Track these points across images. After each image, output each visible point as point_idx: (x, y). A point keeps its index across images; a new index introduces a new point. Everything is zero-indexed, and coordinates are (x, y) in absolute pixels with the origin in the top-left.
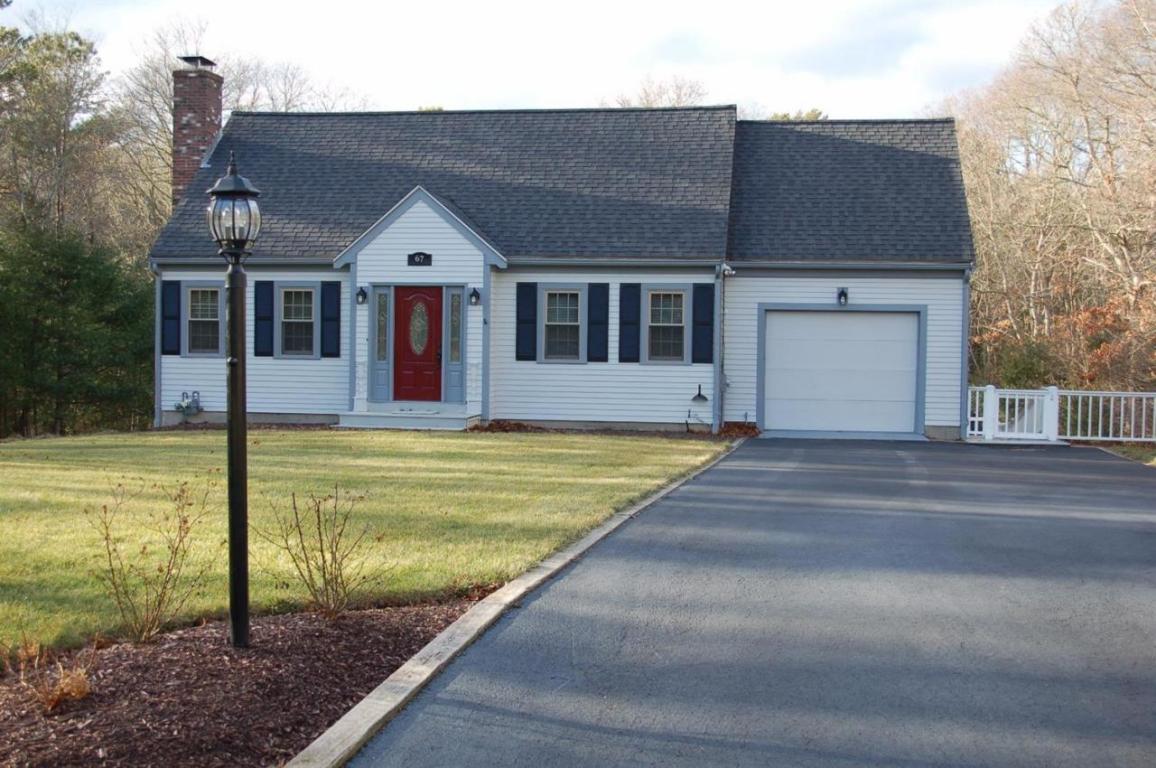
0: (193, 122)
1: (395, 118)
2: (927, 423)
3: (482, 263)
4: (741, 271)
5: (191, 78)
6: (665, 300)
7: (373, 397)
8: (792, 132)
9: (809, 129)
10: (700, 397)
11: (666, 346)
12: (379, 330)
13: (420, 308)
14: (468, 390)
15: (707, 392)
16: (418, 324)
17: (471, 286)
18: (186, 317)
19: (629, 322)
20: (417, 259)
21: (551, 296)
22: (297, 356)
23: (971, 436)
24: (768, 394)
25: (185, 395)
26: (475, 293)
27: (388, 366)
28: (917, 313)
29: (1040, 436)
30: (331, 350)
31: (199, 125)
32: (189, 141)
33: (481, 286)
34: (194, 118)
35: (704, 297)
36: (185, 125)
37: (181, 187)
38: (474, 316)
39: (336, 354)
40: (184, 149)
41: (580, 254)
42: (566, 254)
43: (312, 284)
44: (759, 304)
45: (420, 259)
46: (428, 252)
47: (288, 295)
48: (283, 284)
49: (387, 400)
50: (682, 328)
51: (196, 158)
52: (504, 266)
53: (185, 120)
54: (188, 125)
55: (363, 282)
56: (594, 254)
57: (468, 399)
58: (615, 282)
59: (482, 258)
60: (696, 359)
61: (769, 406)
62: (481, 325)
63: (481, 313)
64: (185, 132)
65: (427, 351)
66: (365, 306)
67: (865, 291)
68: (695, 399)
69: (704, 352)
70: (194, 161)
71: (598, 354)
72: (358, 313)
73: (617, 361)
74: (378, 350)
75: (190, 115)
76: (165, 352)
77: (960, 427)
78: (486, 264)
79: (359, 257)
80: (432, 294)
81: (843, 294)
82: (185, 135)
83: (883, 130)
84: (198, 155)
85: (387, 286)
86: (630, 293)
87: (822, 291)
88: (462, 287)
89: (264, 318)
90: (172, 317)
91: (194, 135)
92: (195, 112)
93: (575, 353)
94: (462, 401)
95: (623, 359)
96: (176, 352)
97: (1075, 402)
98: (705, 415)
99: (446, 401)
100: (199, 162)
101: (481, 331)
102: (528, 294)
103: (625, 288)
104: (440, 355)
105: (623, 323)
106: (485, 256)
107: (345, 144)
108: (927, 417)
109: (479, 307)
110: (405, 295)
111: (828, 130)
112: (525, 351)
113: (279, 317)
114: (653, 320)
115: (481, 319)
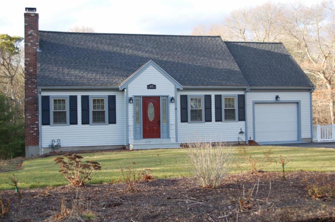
0: (33, 33)
1: (105, 36)
2: (302, 137)
3: (174, 88)
5: (32, 16)
6: (229, 100)
7: (135, 138)
9: (242, 44)
10: (241, 132)
11: (230, 116)
12: (136, 114)
13: (151, 105)
14: (171, 134)
15: (244, 130)
16: (151, 111)
17: (171, 96)
18: (52, 110)
19: (218, 108)
22: (99, 124)
23: (314, 140)
24: (256, 131)
25: (53, 141)
26: (172, 99)
27: (140, 126)
28: (298, 103)
29: (331, 139)
30: (113, 120)
31: (36, 35)
32: (32, 41)
33: (174, 96)
34: (33, 32)
35: (242, 99)
36: (29, 34)
37: (28, 59)
38: (172, 107)
39: (115, 123)
40: (29, 44)
41: (203, 85)
42: (197, 85)
43: (105, 96)
44: (253, 101)
45: (152, 87)
46: (154, 84)
47: (94, 101)
48: (92, 97)
49: (141, 138)
51: (35, 48)
52: (182, 89)
53: (29, 32)
54: (31, 35)
55: (130, 95)
56: (207, 85)
57: (171, 137)
59: (174, 86)
60: (240, 120)
61: (256, 134)
62: (174, 110)
63: (174, 106)
64: (30, 37)
65: (154, 121)
66: (132, 104)
67: (284, 96)
68: (240, 133)
69: (242, 118)
70: (34, 49)
71: (208, 119)
72: (129, 107)
73: (214, 121)
74: (136, 119)
75: (32, 31)
76: (44, 124)
77: (311, 138)
78: (175, 88)
79: (129, 86)
80: (156, 100)
81: (277, 97)
82: (30, 39)
83: (264, 46)
84: (35, 47)
85: (140, 97)
86: (218, 98)
87: (270, 96)
88: (167, 97)
89: (85, 110)
90: (46, 110)
91: (34, 39)
92: (34, 30)
93: (201, 120)
94: (168, 137)
96: (48, 124)
98: (243, 138)
99: (162, 138)
100: (36, 49)
101: (174, 112)
102: (184, 99)
103: (216, 96)
104: (160, 121)
105: (216, 108)
106: (175, 85)
107: (91, 45)
108: (302, 135)
109: (174, 104)
110: (146, 100)
111: (248, 45)
112: (184, 119)
113: (91, 109)
114: (225, 108)
115: (174, 108)
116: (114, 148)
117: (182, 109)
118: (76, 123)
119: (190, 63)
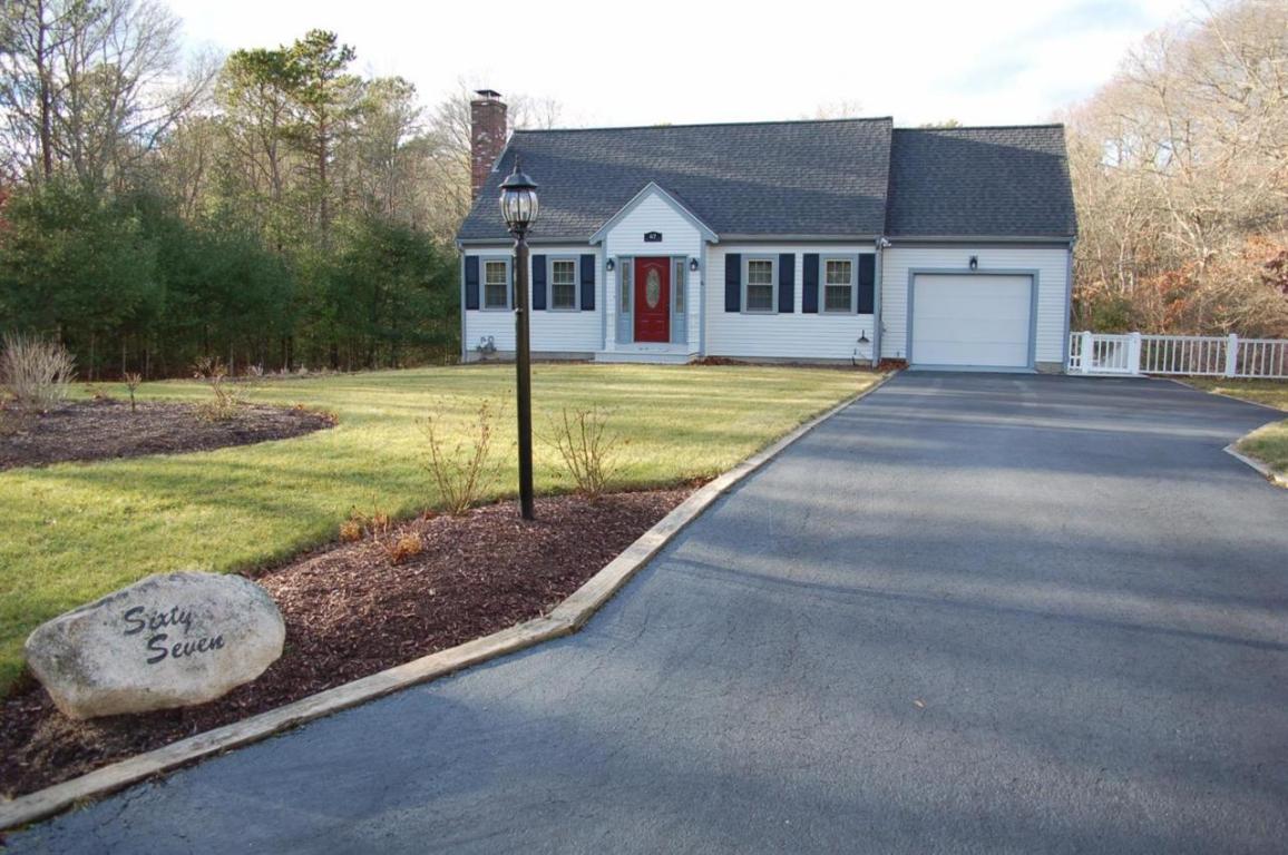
0: (486, 139)
1: (634, 132)
2: (1037, 360)
3: (699, 240)
4: (895, 244)
5: (484, 105)
6: (837, 266)
7: (619, 340)
8: (936, 136)
9: (949, 134)
10: (863, 340)
11: (838, 301)
12: (622, 291)
13: (653, 273)
14: (690, 335)
15: (869, 335)
16: (652, 286)
17: (691, 256)
18: (483, 282)
19: (810, 283)
20: (651, 237)
21: (751, 263)
22: (563, 310)
23: (1071, 370)
24: (915, 338)
25: (483, 339)
26: (695, 262)
27: (629, 319)
28: (1031, 276)
29: (1127, 371)
30: (588, 305)
31: (490, 141)
32: (483, 153)
33: (699, 256)
34: (487, 136)
35: (867, 263)
36: (480, 141)
37: (478, 187)
38: (693, 279)
39: (592, 308)
40: (479, 159)
41: (773, 232)
42: (762, 232)
43: (574, 257)
44: (910, 269)
45: (654, 237)
46: (659, 232)
47: (556, 264)
48: (552, 257)
49: (630, 342)
50: (850, 287)
51: (489, 165)
52: (716, 241)
53: (480, 137)
54: (482, 142)
55: (611, 254)
56: (784, 232)
57: (689, 341)
58: (799, 253)
59: (699, 235)
60: (861, 311)
61: (915, 346)
62: (699, 285)
63: (699, 277)
64: (480, 146)
65: (659, 305)
66: (613, 273)
67: (990, 258)
68: (859, 341)
69: (866, 306)
70: (487, 167)
71: (786, 307)
72: (608, 277)
73: (800, 312)
74: (623, 305)
75: (484, 134)
76: (468, 308)
77: (1062, 363)
78: (702, 237)
79: (609, 236)
80: (663, 262)
81: (974, 261)
82: (480, 149)
83: (1007, 134)
84: (490, 163)
85: (629, 257)
86: (811, 262)
87: (957, 258)
88: (684, 257)
89: (540, 282)
90: (473, 282)
91: (487, 148)
92: (487, 131)
93: (770, 308)
94: (685, 342)
95: (805, 310)
96: (476, 307)
97: (1153, 345)
98: (867, 353)
99: (673, 342)
100: (491, 168)
101: (699, 290)
102: (733, 263)
103: (807, 257)
104: (668, 308)
105: (806, 283)
106: (702, 233)
107: (597, 152)
108: (1037, 355)
109: (698, 272)
110: (641, 262)
111: (964, 135)
112: (732, 305)
113: (550, 281)
114: (828, 282)
115: (699, 281)
117: (728, 283)
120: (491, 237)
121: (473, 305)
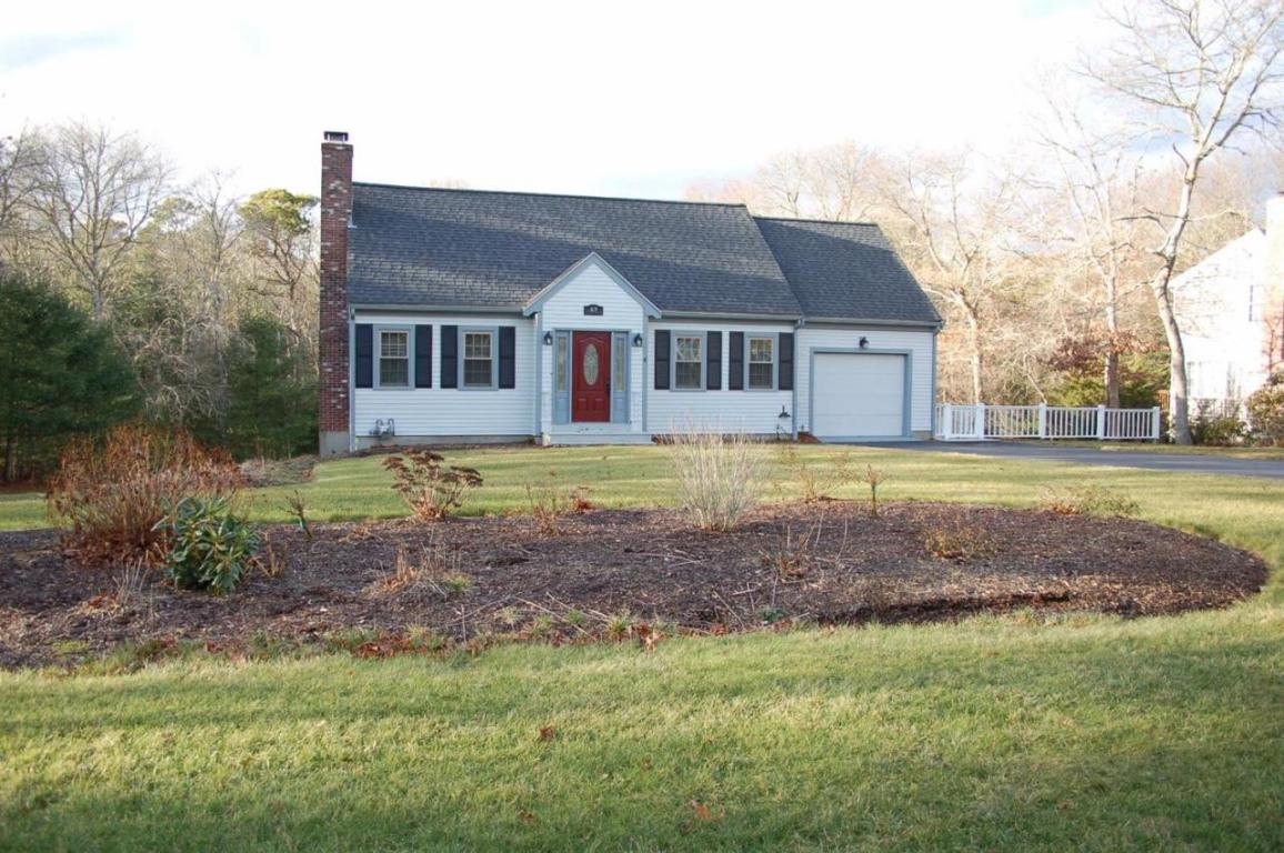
0: (340, 188)
1: (494, 197)
2: (913, 429)
3: (642, 315)
5: (339, 150)
6: (761, 344)
7: (555, 422)
8: (776, 225)
9: (792, 224)
10: (784, 415)
11: (761, 378)
12: (559, 368)
13: (591, 349)
14: (632, 413)
15: (789, 410)
16: (591, 362)
17: (635, 332)
18: (377, 355)
19: (736, 360)
20: (592, 310)
22: (477, 388)
23: (937, 436)
24: (815, 413)
25: (379, 422)
26: (637, 338)
27: (567, 394)
28: (906, 356)
29: (975, 435)
30: (508, 382)
31: (345, 191)
32: (336, 205)
33: (641, 332)
34: (341, 185)
35: (787, 342)
36: (332, 190)
37: (329, 244)
38: (636, 355)
39: (512, 386)
40: (331, 211)
41: (704, 309)
42: (691, 309)
43: (491, 329)
44: (812, 348)
45: (594, 310)
46: (600, 305)
47: (469, 337)
48: (465, 329)
49: (568, 422)
51: (344, 219)
52: (658, 316)
53: (332, 186)
54: (335, 191)
55: (547, 328)
56: (713, 310)
57: (632, 419)
59: (641, 310)
60: (781, 388)
61: (816, 420)
62: (641, 362)
63: (641, 353)
64: (332, 196)
65: (598, 383)
66: (550, 347)
67: (877, 339)
68: (781, 416)
69: (787, 383)
70: (341, 221)
71: (714, 385)
72: (544, 352)
73: (727, 389)
74: (559, 381)
75: (338, 182)
76: (359, 385)
77: (931, 431)
78: (644, 313)
79: (545, 308)
80: (602, 339)
81: (863, 342)
82: (332, 199)
84: (345, 217)
85: (568, 331)
86: (737, 339)
87: (849, 339)
88: (627, 333)
89: (449, 357)
90: (364, 355)
91: (342, 200)
92: (342, 180)
93: (698, 385)
94: (627, 420)
96: (369, 385)
98: (787, 427)
99: (614, 422)
100: (345, 223)
101: (641, 367)
102: (663, 338)
103: (733, 335)
104: (609, 385)
105: (732, 361)
106: (644, 308)
107: (465, 216)
108: (913, 425)
109: (641, 349)
110: (581, 338)
111: (804, 226)
112: (662, 383)
113: (462, 355)
114: (751, 360)
115: (641, 358)
116: (511, 440)
117: (657, 360)
118: (428, 385)
119: (678, 262)
120: (391, 303)
121: (365, 381)
